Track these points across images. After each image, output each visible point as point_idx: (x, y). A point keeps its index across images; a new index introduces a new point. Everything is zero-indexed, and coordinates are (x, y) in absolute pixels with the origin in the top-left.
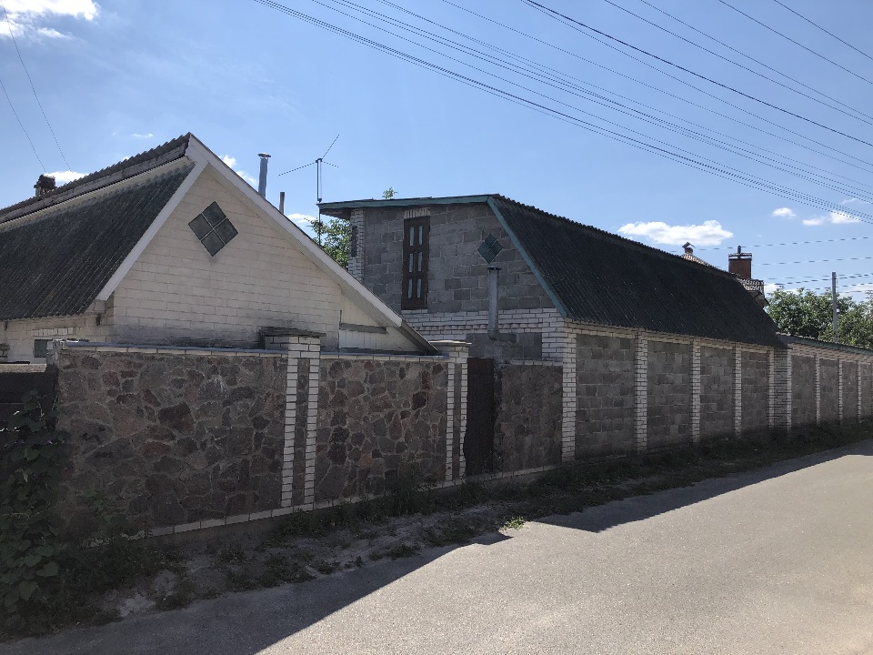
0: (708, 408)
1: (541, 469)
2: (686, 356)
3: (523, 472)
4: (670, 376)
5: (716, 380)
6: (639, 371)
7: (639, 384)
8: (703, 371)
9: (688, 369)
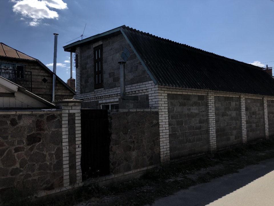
0: (251, 126)
1: (145, 168)
2: (237, 103)
3: (131, 172)
4: (229, 113)
5: (254, 113)
6: (210, 111)
7: (210, 118)
8: (247, 109)
9: (239, 109)
